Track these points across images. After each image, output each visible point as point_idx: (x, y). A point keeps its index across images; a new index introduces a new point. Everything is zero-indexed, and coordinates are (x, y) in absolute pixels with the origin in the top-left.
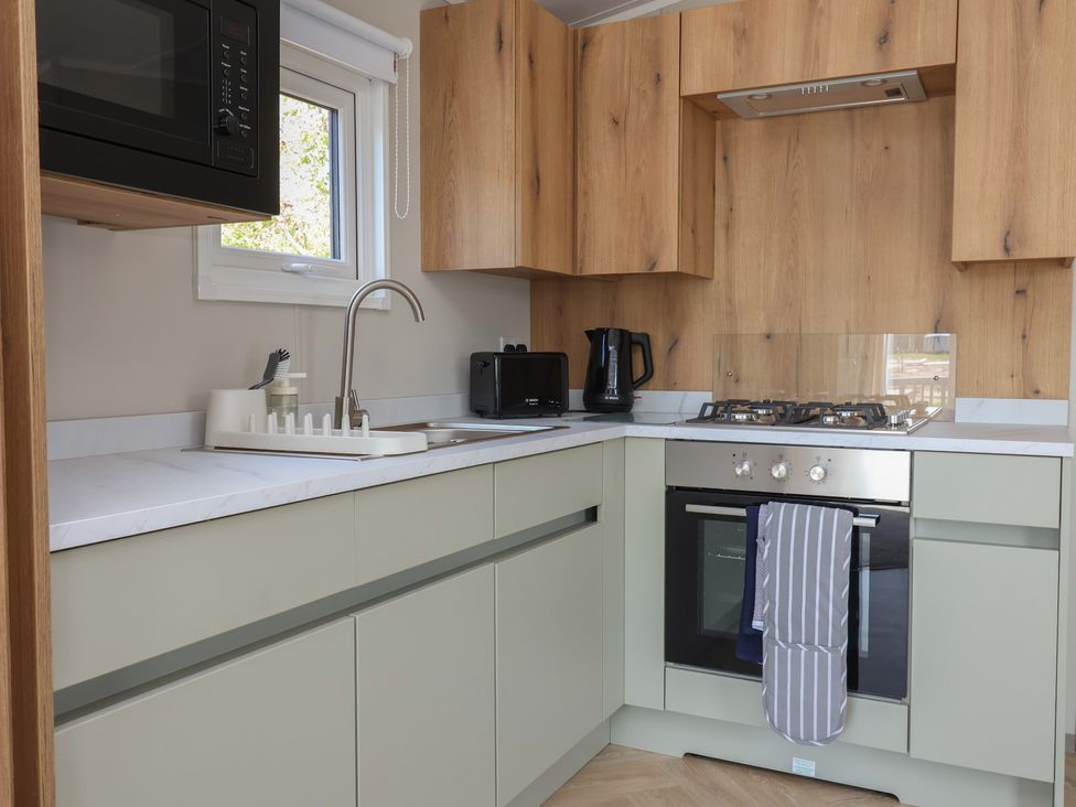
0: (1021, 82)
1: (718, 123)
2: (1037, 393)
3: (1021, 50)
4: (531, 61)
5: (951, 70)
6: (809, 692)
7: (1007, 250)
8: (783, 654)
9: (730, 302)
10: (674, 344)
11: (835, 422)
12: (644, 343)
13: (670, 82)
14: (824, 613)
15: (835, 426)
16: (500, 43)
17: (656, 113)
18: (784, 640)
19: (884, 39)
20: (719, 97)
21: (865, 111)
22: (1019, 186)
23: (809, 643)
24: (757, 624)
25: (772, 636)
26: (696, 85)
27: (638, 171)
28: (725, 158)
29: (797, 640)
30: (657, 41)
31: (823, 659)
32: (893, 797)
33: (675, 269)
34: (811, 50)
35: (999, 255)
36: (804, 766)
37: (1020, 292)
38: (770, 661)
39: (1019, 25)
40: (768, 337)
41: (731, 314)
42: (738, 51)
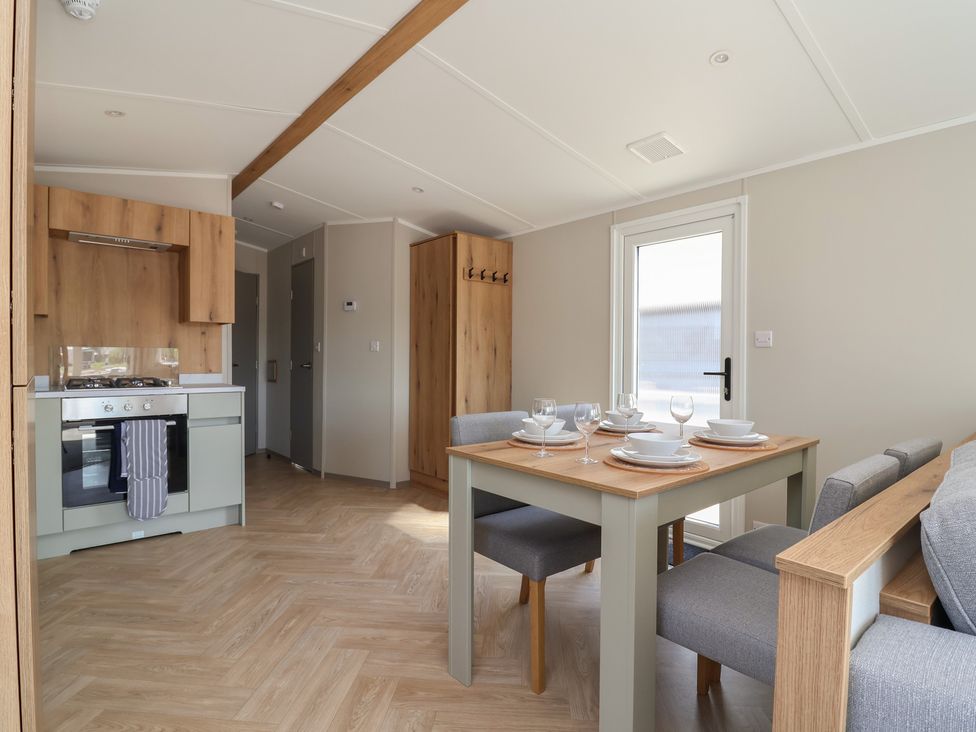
2: (210, 371)
3: (214, 247)
5: (187, 248)
6: (151, 496)
7: (211, 319)
8: (138, 484)
13: (43, 219)
14: (157, 463)
15: (143, 386)
18: (138, 477)
19: (159, 229)
20: (71, 233)
22: (214, 296)
23: (150, 476)
24: (124, 475)
25: (132, 478)
29: (144, 476)
31: (157, 481)
32: (180, 533)
35: (208, 320)
36: (139, 534)
37: (203, 333)
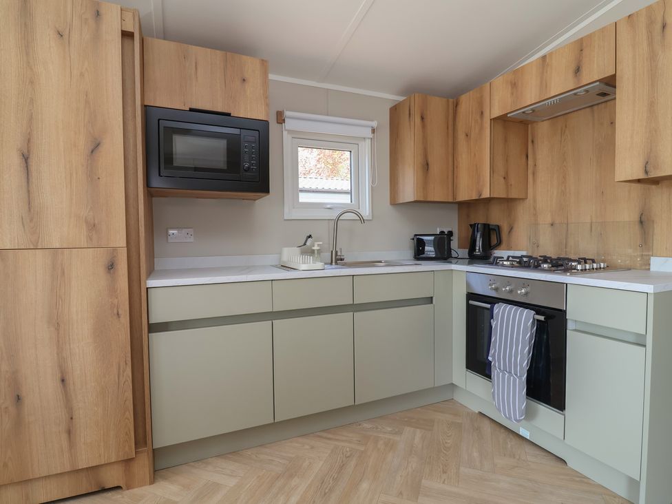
0: (653, 75)
1: (529, 126)
3: (653, 57)
4: (422, 118)
5: (613, 77)
6: (508, 395)
7: (646, 172)
8: (498, 375)
9: (535, 209)
10: (511, 229)
11: (548, 267)
12: (498, 229)
13: (486, 114)
16: (410, 114)
17: (482, 128)
18: (500, 368)
19: (578, 70)
20: (509, 115)
21: (600, 106)
22: (653, 136)
23: (510, 372)
24: (490, 358)
25: (495, 365)
26: (497, 113)
27: (475, 155)
28: (533, 142)
29: (504, 370)
30: (482, 97)
31: (514, 381)
32: (564, 461)
33: (489, 196)
34: (544, 85)
35: (642, 176)
36: (525, 433)
38: (494, 376)
39: (651, 43)
40: (552, 225)
41: (535, 215)
42: (512, 94)
